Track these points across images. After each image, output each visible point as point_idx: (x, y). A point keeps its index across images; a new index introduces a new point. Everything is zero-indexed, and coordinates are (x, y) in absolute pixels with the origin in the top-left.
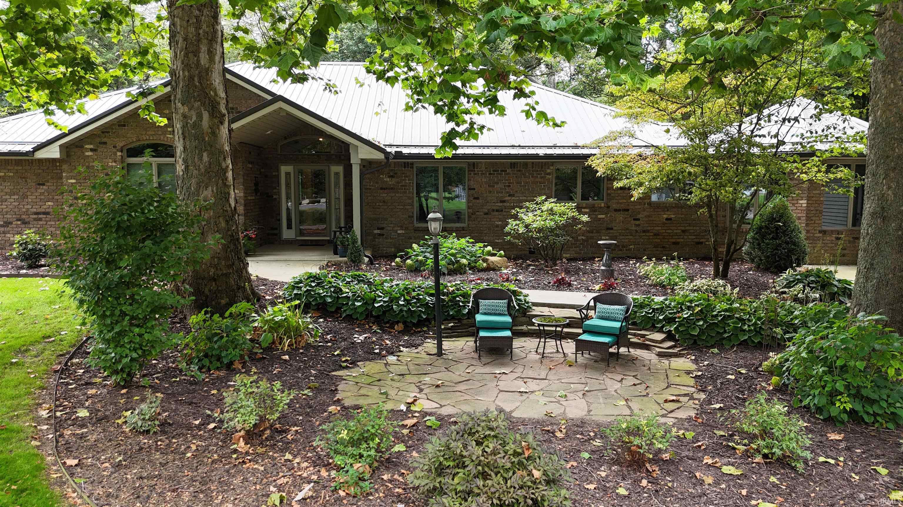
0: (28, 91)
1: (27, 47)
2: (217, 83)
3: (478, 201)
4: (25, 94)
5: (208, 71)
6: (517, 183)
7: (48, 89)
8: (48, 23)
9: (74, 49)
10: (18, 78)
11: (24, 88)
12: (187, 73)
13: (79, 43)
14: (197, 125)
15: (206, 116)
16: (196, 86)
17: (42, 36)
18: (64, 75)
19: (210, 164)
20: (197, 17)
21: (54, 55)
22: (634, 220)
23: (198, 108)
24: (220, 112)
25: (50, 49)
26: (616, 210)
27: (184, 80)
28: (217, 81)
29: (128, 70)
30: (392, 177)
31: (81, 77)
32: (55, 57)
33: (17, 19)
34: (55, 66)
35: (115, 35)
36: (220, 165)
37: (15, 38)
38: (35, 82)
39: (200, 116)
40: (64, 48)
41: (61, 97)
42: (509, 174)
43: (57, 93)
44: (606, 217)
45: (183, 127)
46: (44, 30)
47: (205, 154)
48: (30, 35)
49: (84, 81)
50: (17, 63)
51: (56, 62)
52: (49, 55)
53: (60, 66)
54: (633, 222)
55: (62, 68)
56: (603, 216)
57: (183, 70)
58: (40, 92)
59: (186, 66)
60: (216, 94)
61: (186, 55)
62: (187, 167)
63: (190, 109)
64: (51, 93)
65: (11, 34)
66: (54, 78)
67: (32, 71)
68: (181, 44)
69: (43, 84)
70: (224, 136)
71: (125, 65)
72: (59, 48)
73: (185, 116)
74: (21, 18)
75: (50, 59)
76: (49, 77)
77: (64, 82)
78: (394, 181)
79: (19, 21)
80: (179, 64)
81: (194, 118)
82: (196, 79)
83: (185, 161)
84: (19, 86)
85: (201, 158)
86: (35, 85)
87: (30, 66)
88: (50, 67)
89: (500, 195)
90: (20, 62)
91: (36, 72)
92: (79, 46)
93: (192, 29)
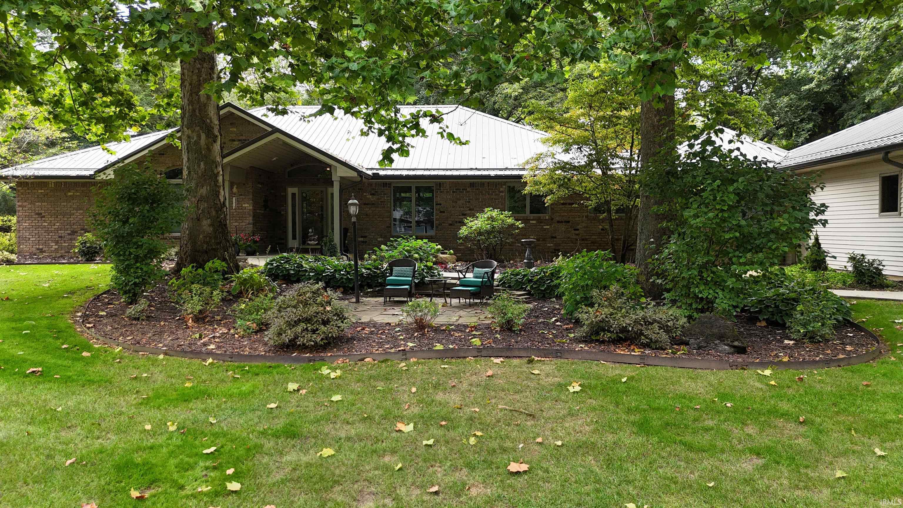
0: (89, 125)
1: (89, 93)
2: (212, 114)
3: (443, 214)
4: (87, 128)
5: (205, 105)
6: (476, 199)
7: (104, 123)
8: (103, 76)
9: (122, 94)
10: (82, 115)
11: (87, 123)
12: (191, 107)
13: (125, 90)
14: (197, 143)
15: (203, 136)
16: (197, 116)
17: (99, 85)
18: (115, 113)
19: (205, 170)
20: (198, 69)
21: (108, 99)
22: (575, 230)
23: (198, 131)
24: (213, 134)
25: (105, 95)
26: (558, 222)
27: (189, 112)
28: (212, 112)
29: (161, 109)
30: (373, 194)
31: (126, 114)
32: (109, 100)
33: (82, 73)
34: (108, 106)
35: (153, 84)
36: (213, 171)
37: (81, 87)
38: (95, 118)
39: (199, 137)
40: (115, 93)
41: (113, 129)
42: (468, 192)
43: (110, 126)
44: (551, 227)
45: (188, 145)
46: (101, 81)
47: (202, 163)
48: (91, 85)
49: (128, 118)
50: (82, 104)
51: (109, 104)
52: (105, 99)
53: (112, 107)
54: (573, 232)
55: (113, 108)
56: (548, 227)
57: (189, 105)
58: (98, 126)
59: (191, 102)
60: (211, 122)
61: (191, 95)
62: (189, 172)
63: (193, 132)
64: (106, 127)
65: (78, 84)
66: (107, 115)
67: (92, 110)
68: (188, 87)
69: (100, 120)
70: (217, 151)
71: (158, 106)
72: (111, 94)
73: (189, 137)
74: (84, 72)
75: (104, 102)
76: (104, 115)
77: (114, 118)
78: (375, 197)
79: (84, 74)
80: (186, 101)
81: (195, 138)
82: (197, 111)
83: (188, 168)
84: (82, 121)
85: (199, 166)
86: (94, 121)
87: (91, 106)
88: (105, 107)
89: (462, 209)
90: (84, 104)
91: (95, 111)
92: (125, 92)
93: (195, 77)
